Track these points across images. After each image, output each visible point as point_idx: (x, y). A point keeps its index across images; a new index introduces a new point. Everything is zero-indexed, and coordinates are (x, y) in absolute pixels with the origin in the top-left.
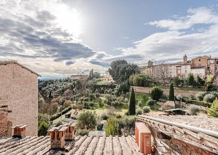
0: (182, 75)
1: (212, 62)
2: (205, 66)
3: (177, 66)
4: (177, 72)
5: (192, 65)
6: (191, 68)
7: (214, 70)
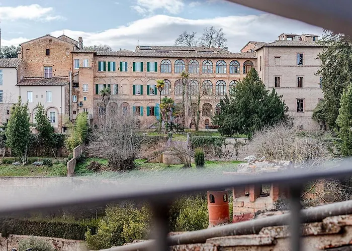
1: (86, 62)
2: (65, 77)
5: (21, 69)
6: (20, 85)
7: (92, 94)
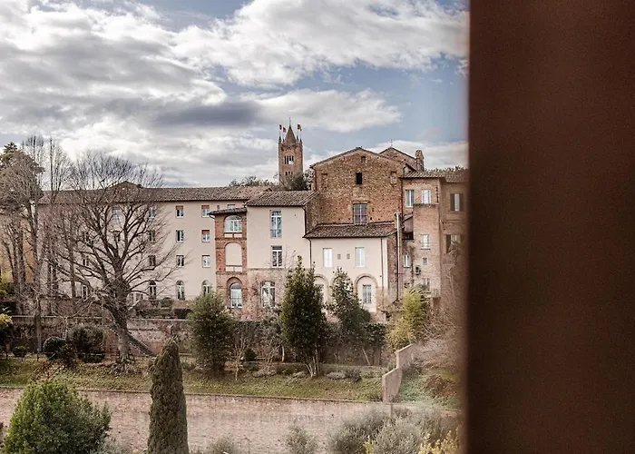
0: (249, 279)
1: (426, 194)
2: (389, 224)
3: (224, 207)
4: (220, 257)
5: (314, 210)
6: (310, 236)
7: (437, 253)
